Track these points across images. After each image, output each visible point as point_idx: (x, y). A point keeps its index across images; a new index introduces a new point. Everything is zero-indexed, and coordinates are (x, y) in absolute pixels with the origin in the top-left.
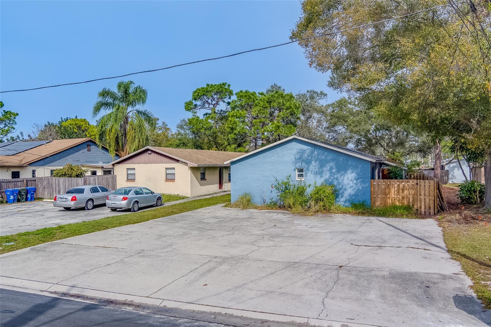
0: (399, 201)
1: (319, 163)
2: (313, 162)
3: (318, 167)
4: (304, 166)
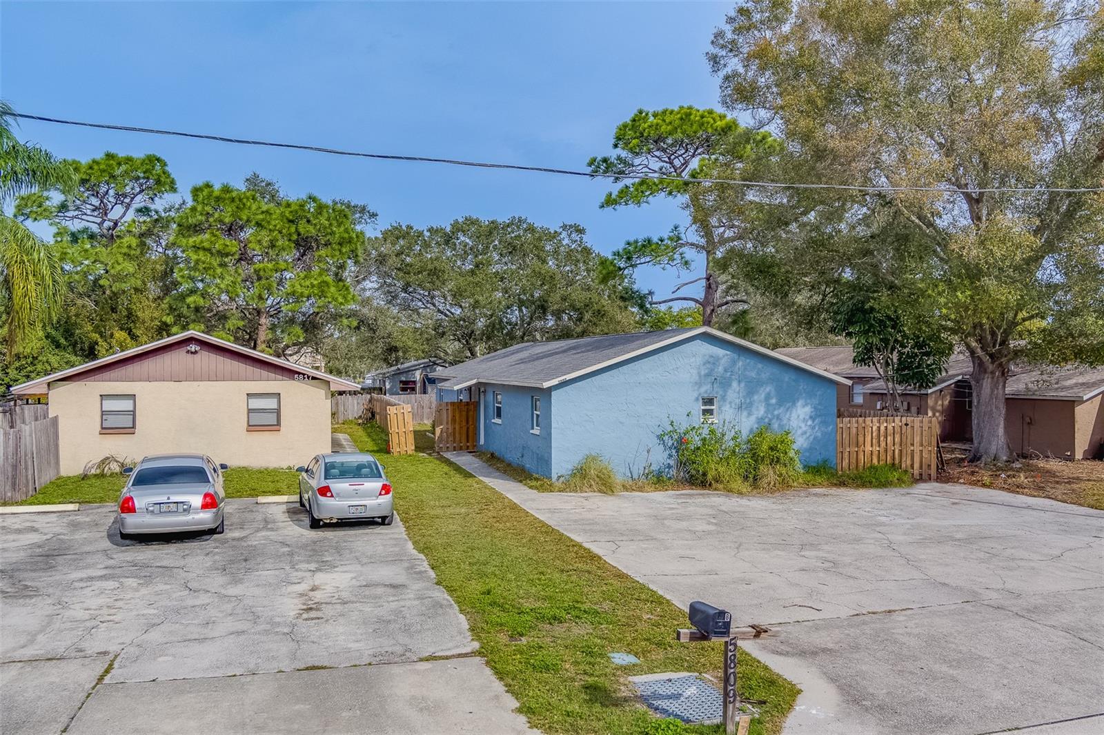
0: (878, 457)
1: (746, 385)
3: (745, 394)
4: (717, 392)
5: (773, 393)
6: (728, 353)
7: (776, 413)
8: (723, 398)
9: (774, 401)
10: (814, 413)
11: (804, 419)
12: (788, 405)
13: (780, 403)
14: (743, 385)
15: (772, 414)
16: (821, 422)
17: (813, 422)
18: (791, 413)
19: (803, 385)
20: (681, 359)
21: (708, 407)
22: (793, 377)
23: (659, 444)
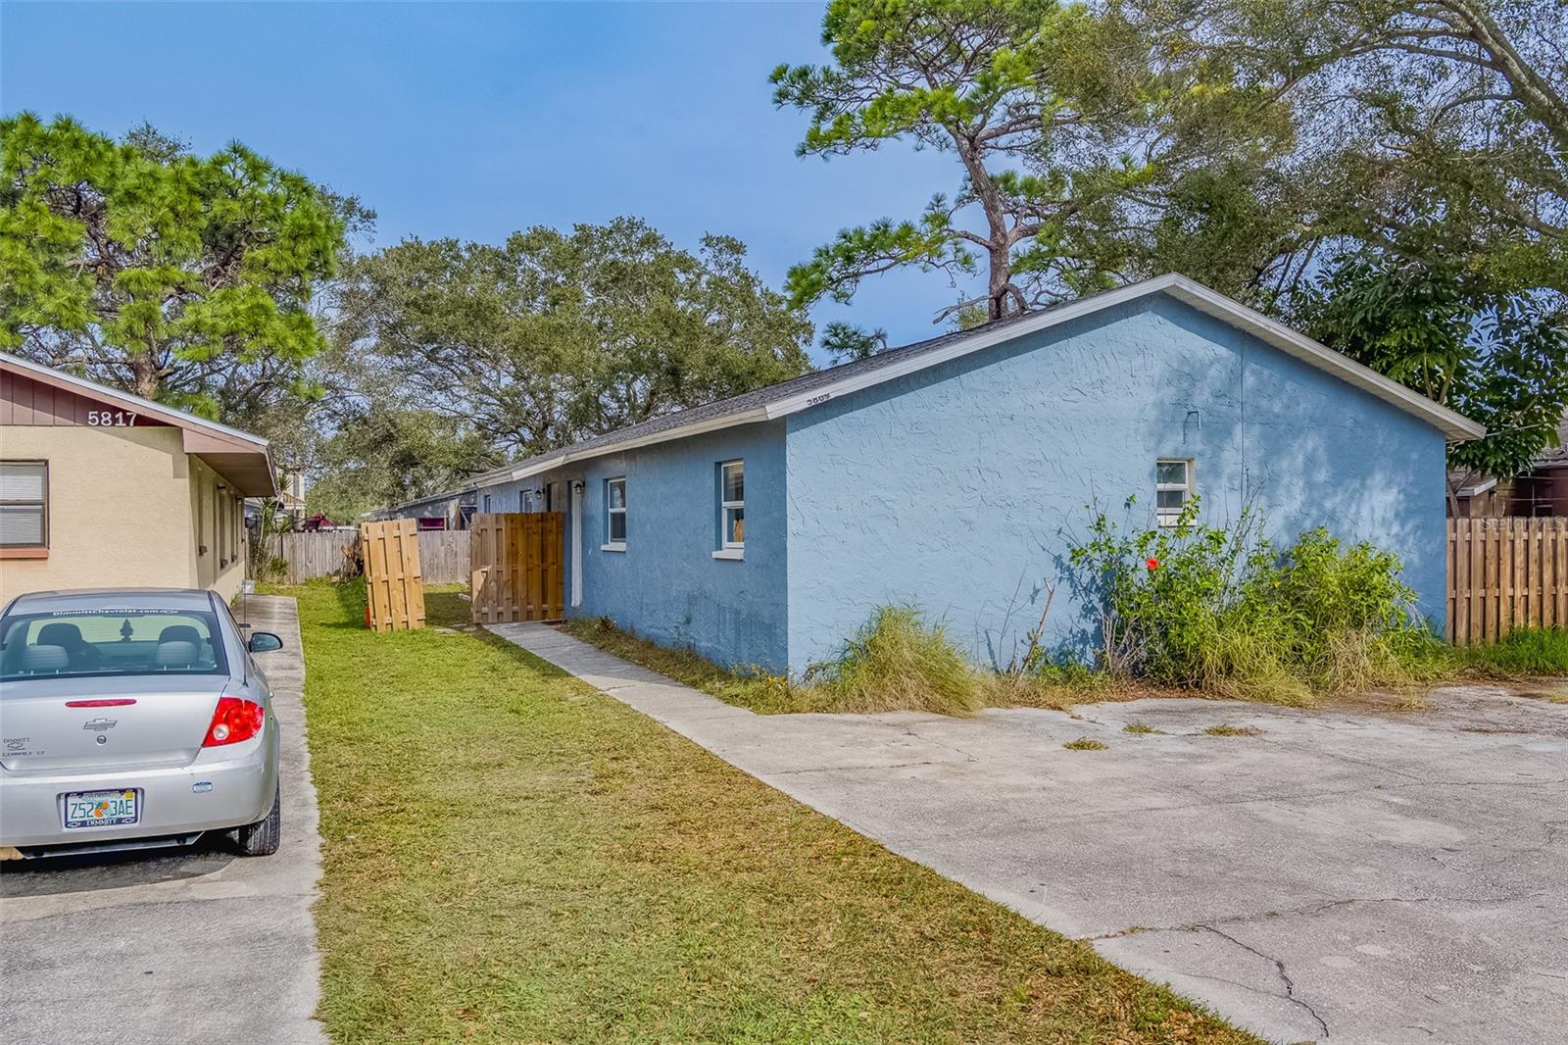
1: (1261, 435)
2: (1237, 432)
3: (1257, 454)
5: (1322, 455)
6: (1222, 351)
7: (1328, 504)
9: (1321, 476)
10: (1404, 505)
11: (1383, 519)
12: (1356, 484)
13: (1336, 482)
14: (1256, 430)
15: (1320, 506)
16: (1418, 527)
17: (1402, 526)
18: (1358, 506)
19: (1385, 435)
20: (1109, 359)
21: (1170, 486)
22: (1362, 417)
23: (1061, 579)
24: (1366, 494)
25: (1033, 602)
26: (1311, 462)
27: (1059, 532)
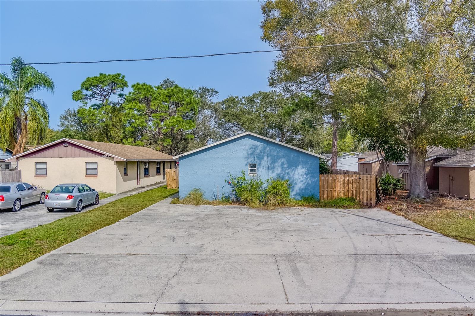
0: (344, 194)
1: (271, 159)
2: (265, 158)
3: (270, 162)
4: (256, 161)
5: (285, 162)
6: (262, 144)
7: (287, 171)
8: (260, 164)
9: (286, 166)
10: (307, 172)
11: (302, 174)
12: (293, 168)
13: (289, 167)
15: (285, 172)
16: (311, 176)
17: (307, 176)
18: (294, 172)
19: (301, 158)
20: (238, 146)
21: (253, 169)
22: (296, 155)
23: (228, 185)
24: (296, 170)
25: (223, 188)
26: (283, 164)
27: (228, 176)
